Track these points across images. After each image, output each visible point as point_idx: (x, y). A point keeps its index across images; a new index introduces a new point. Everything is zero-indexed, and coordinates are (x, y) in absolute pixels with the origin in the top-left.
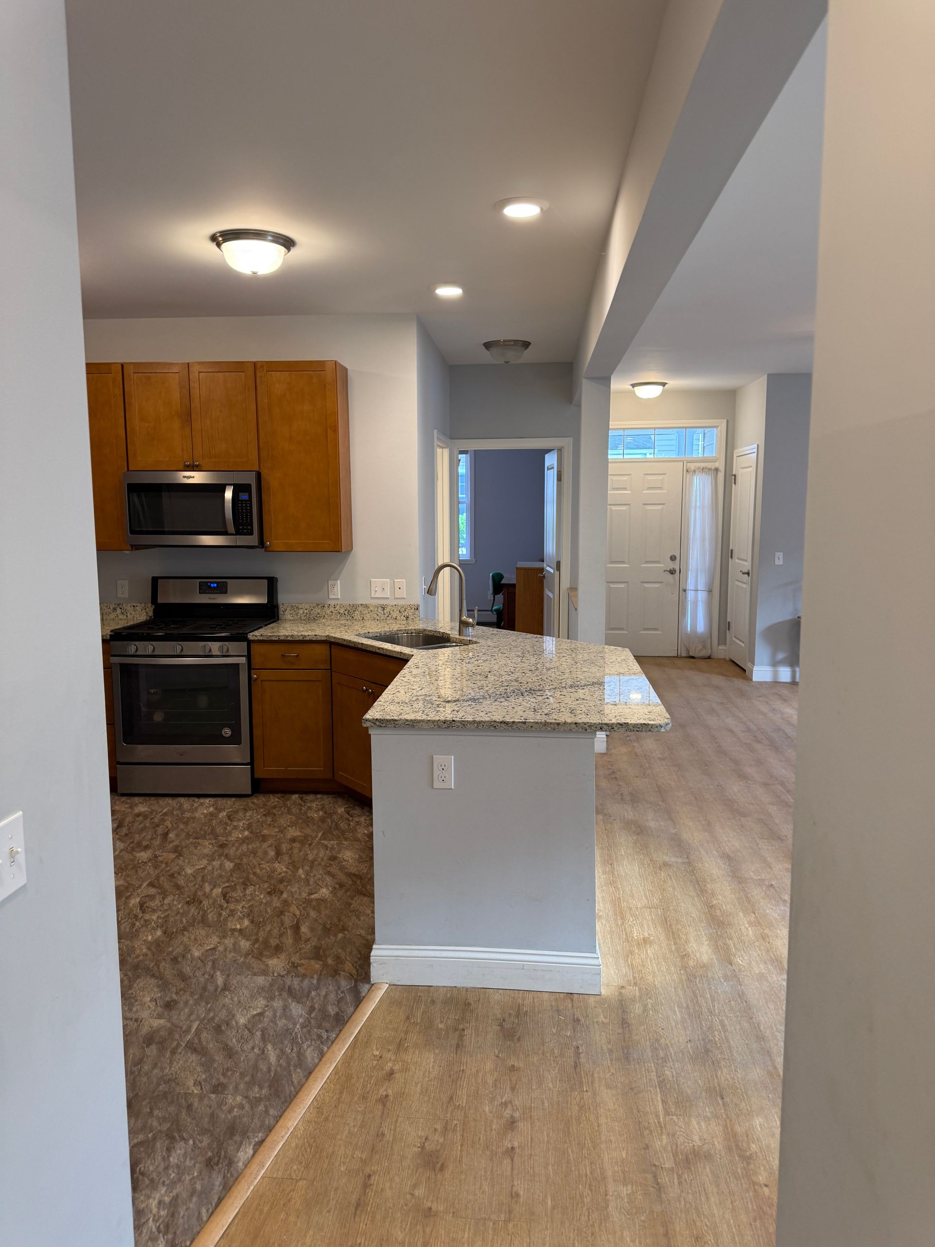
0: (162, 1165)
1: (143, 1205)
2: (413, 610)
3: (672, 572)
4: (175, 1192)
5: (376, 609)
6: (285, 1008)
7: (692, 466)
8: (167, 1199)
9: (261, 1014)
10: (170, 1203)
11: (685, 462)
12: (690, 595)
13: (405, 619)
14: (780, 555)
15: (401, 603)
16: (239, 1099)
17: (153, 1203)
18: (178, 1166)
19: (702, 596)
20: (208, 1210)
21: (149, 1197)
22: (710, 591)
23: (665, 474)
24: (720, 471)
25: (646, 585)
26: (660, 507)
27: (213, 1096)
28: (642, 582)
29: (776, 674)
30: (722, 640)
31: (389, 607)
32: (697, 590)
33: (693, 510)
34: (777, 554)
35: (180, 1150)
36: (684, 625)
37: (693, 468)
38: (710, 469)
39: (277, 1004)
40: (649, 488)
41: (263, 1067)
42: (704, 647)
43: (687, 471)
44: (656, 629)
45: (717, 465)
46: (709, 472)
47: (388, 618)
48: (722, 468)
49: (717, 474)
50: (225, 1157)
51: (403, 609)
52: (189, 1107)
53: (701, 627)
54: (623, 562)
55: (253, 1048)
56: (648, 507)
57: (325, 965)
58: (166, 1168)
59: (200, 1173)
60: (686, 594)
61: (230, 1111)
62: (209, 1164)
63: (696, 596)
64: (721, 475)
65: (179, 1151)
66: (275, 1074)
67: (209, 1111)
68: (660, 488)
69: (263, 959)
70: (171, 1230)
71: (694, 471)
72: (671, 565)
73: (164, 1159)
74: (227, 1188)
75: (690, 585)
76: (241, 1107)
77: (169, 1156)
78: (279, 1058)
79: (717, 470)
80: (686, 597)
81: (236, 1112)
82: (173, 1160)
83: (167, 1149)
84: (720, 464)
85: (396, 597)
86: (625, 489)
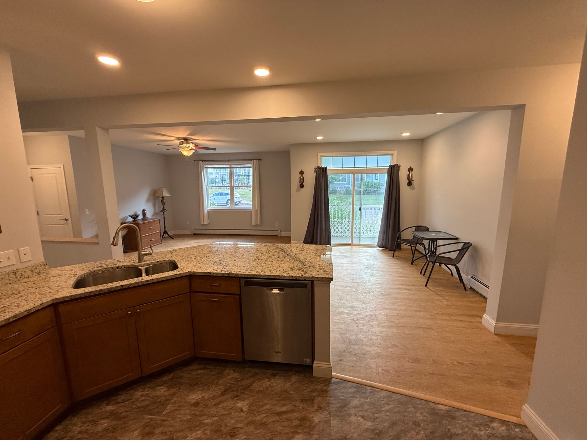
0: (465, 435)
1: (486, 437)
2: (43, 266)
4: (472, 426)
5: (7, 276)
6: (355, 407)
8: (477, 428)
9: (362, 417)
10: (478, 427)
13: (37, 274)
14: (87, 210)
15: (30, 264)
16: (418, 415)
17: (482, 433)
18: (462, 429)
20: (471, 414)
21: (481, 435)
27: (422, 425)
31: (21, 270)
35: (453, 431)
39: (353, 411)
41: (397, 410)
47: (21, 279)
50: (447, 413)
51: (34, 268)
52: (432, 433)
55: (386, 415)
57: (318, 396)
58: (465, 433)
59: (459, 420)
61: (425, 416)
62: (454, 418)
65: (455, 431)
66: (399, 404)
67: (430, 425)
69: (314, 425)
70: (486, 423)
73: (462, 435)
74: (459, 410)
76: (422, 413)
77: (460, 434)
78: (388, 404)
81: (425, 414)
82: (460, 432)
83: (457, 435)
85: (22, 261)
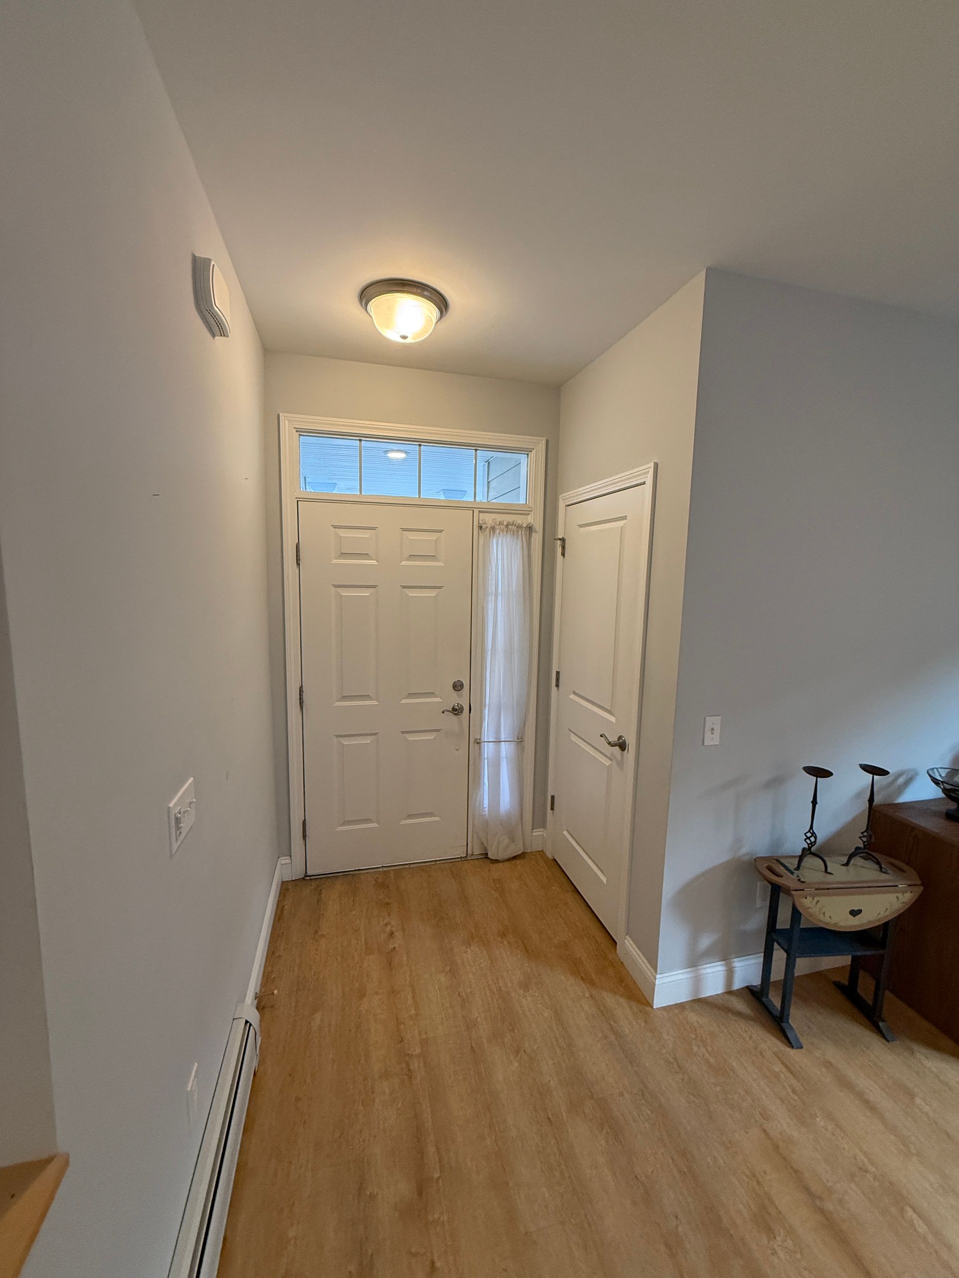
3: (456, 711)
7: (489, 519)
11: (476, 511)
12: (488, 750)
14: (713, 722)
19: (506, 750)
22: (520, 741)
23: (441, 531)
24: (536, 532)
25: (411, 738)
26: (432, 593)
28: (403, 732)
29: (697, 982)
30: (540, 821)
32: (498, 742)
33: (491, 599)
34: (710, 721)
36: (477, 804)
37: (490, 523)
38: (520, 527)
40: (412, 557)
42: (513, 840)
43: (481, 528)
44: (431, 814)
45: (530, 519)
46: (518, 532)
48: (538, 526)
49: (530, 536)
53: (506, 800)
54: (367, 697)
56: (412, 593)
60: (480, 748)
63: (498, 752)
64: (537, 538)
68: (433, 557)
71: (493, 529)
72: (454, 699)
75: (488, 734)
79: (530, 529)
80: (480, 754)
84: (535, 519)
86: (366, 556)
